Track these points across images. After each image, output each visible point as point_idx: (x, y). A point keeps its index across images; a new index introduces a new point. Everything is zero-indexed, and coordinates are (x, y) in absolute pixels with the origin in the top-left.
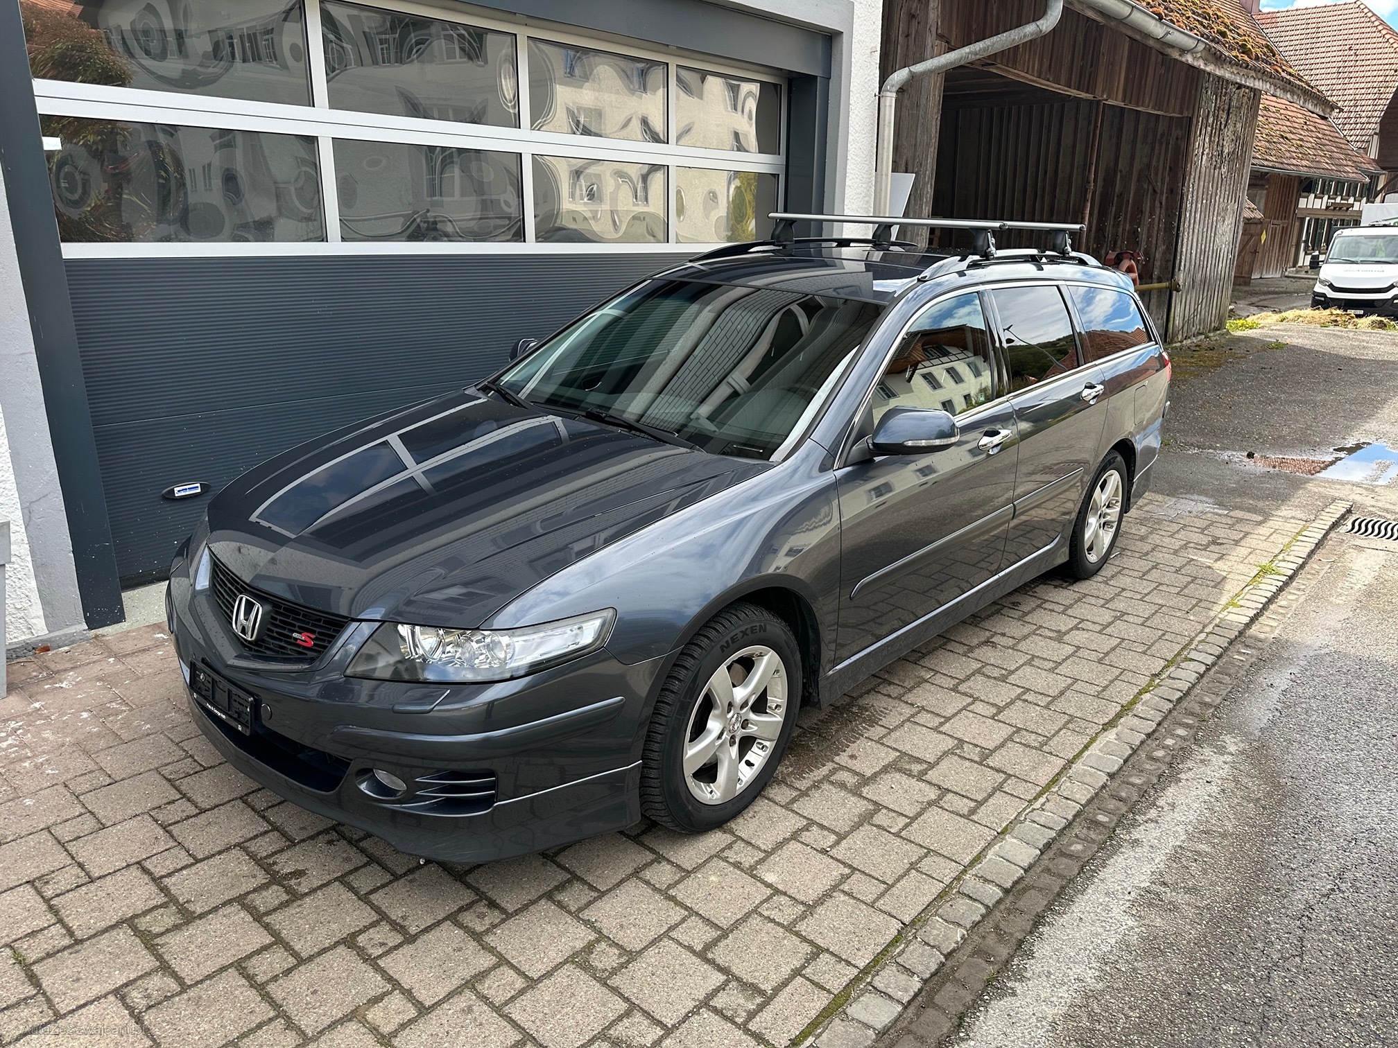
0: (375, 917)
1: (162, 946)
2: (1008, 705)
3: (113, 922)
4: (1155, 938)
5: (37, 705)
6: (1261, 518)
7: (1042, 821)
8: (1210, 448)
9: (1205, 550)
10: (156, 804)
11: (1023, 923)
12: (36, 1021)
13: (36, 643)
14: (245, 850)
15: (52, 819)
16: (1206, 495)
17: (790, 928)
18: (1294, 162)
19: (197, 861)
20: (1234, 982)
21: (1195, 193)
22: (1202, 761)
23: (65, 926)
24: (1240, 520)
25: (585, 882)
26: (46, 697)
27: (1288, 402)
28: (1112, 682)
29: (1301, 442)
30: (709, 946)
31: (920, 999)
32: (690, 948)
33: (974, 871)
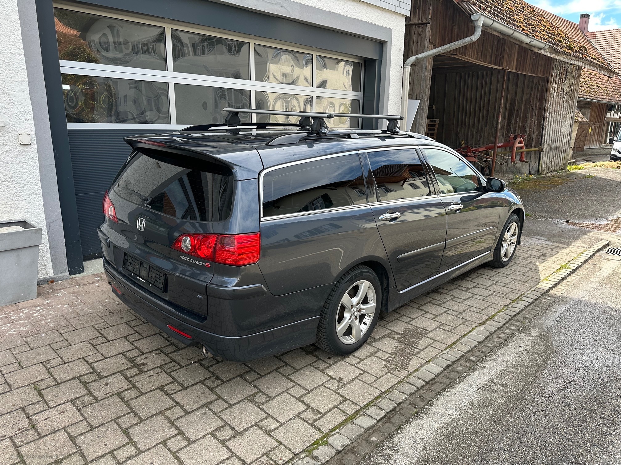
0: (172, 380)
1: (90, 386)
2: (440, 315)
3: (72, 377)
4: (485, 401)
5: (48, 302)
6: (566, 246)
7: (446, 358)
8: (550, 218)
9: (538, 258)
10: (91, 338)
11: (432, 394)
12: (42, 409)
13: (49, 279)
14: (124, 355)
15: (51, 342)
16: (544, 237)
17: (335, 391)
18: (603, 97)
19: (106, 358)
20: (515, 419)
21: (551, 109)
22: (519, 339)
23: (54, 378)
24: (556, 247)
25: (255, 372)
26: (51, 299)
27: (590, 200)
28: (486, 308)
29: (592, 216)
30: (302, 396)
31: (385, 419)
32: (294, 397)
33: (414, 375)
